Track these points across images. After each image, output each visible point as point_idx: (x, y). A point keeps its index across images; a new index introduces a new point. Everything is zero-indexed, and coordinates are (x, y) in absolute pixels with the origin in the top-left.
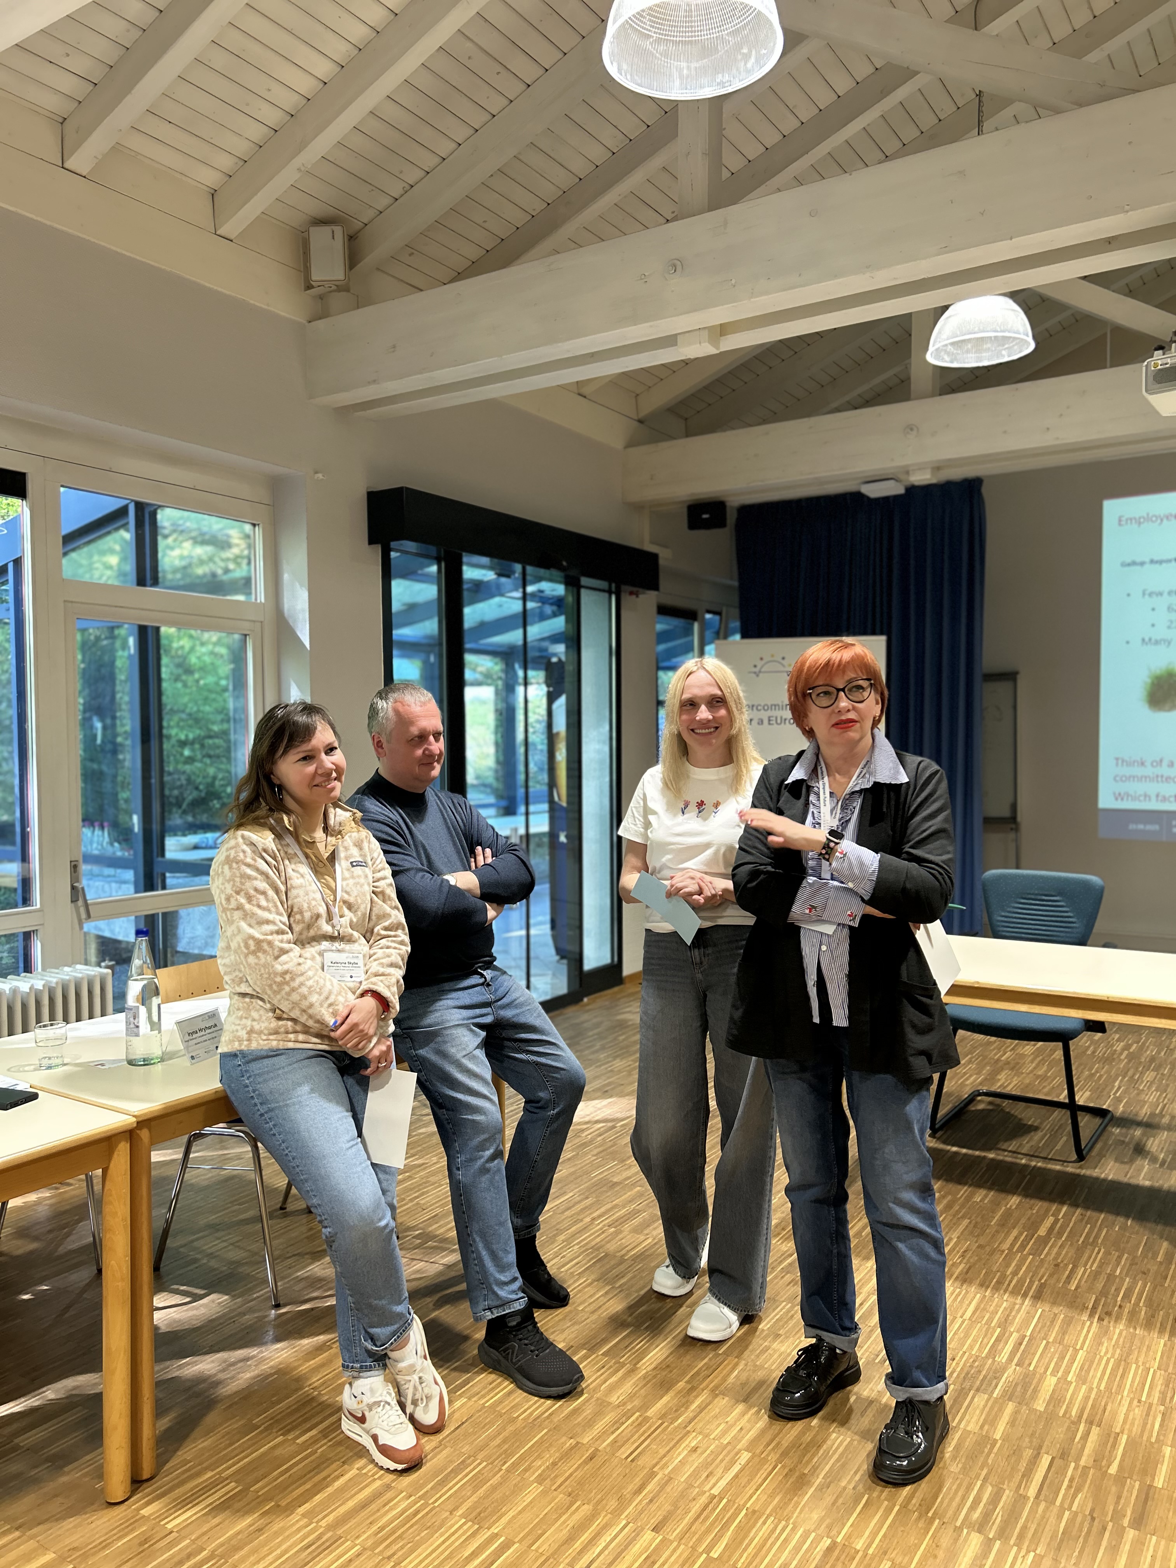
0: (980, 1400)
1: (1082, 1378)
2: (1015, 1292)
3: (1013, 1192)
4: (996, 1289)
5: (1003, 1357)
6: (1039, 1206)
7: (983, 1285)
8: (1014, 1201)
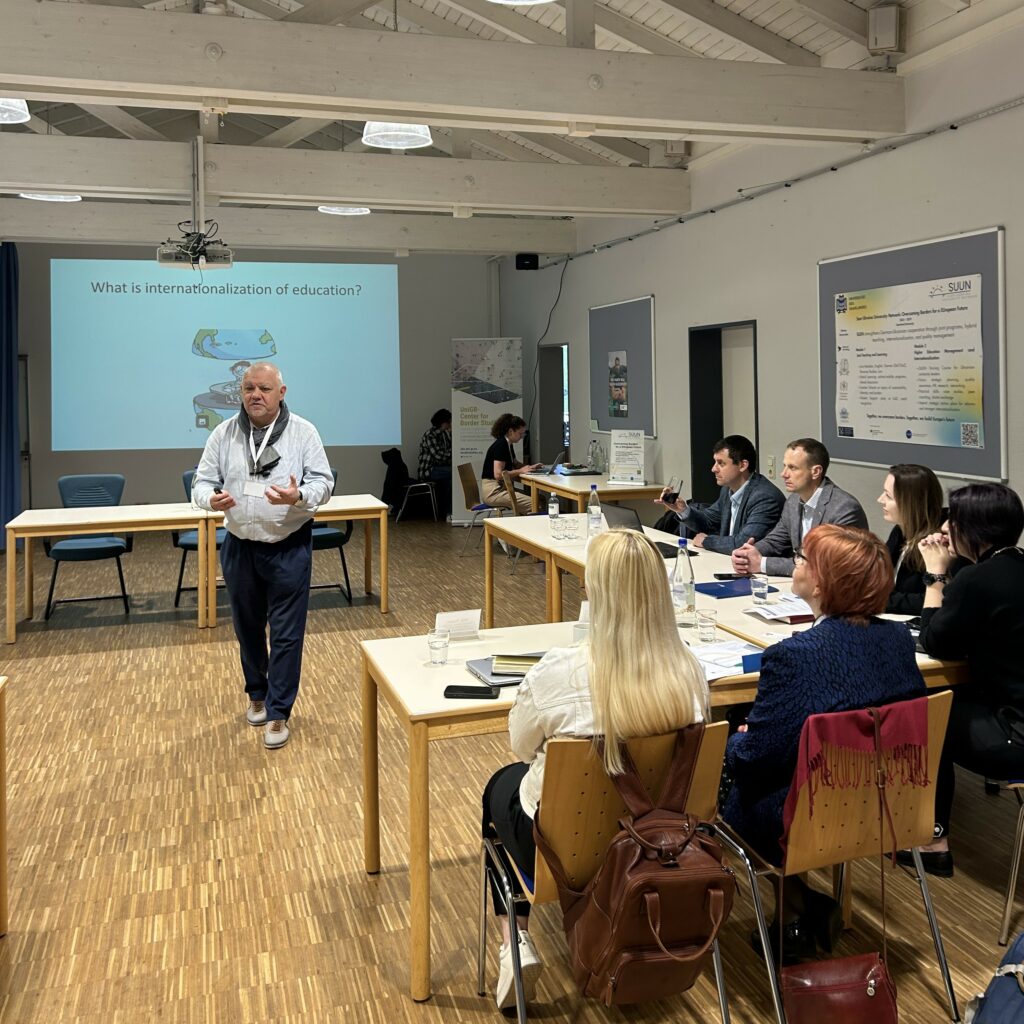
0: (122, 674)
1: (156, 660)
2: (119, 649)
3: (99, 625)
4: (111, 650)
5: (125, 663)
6: (114, 628)
7: (104, 651)
8: (102, 628)
